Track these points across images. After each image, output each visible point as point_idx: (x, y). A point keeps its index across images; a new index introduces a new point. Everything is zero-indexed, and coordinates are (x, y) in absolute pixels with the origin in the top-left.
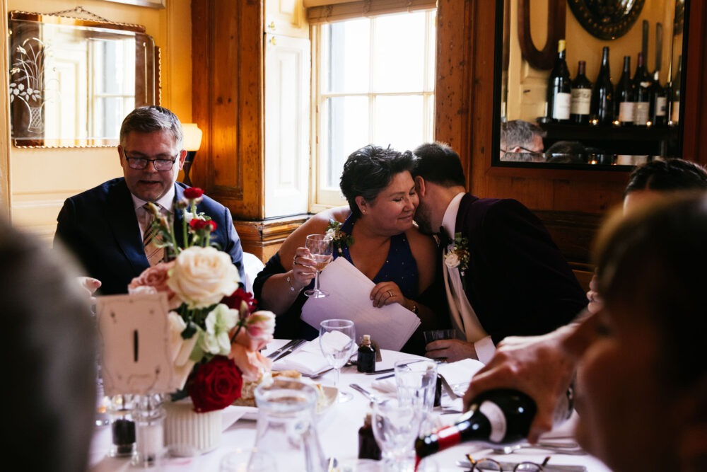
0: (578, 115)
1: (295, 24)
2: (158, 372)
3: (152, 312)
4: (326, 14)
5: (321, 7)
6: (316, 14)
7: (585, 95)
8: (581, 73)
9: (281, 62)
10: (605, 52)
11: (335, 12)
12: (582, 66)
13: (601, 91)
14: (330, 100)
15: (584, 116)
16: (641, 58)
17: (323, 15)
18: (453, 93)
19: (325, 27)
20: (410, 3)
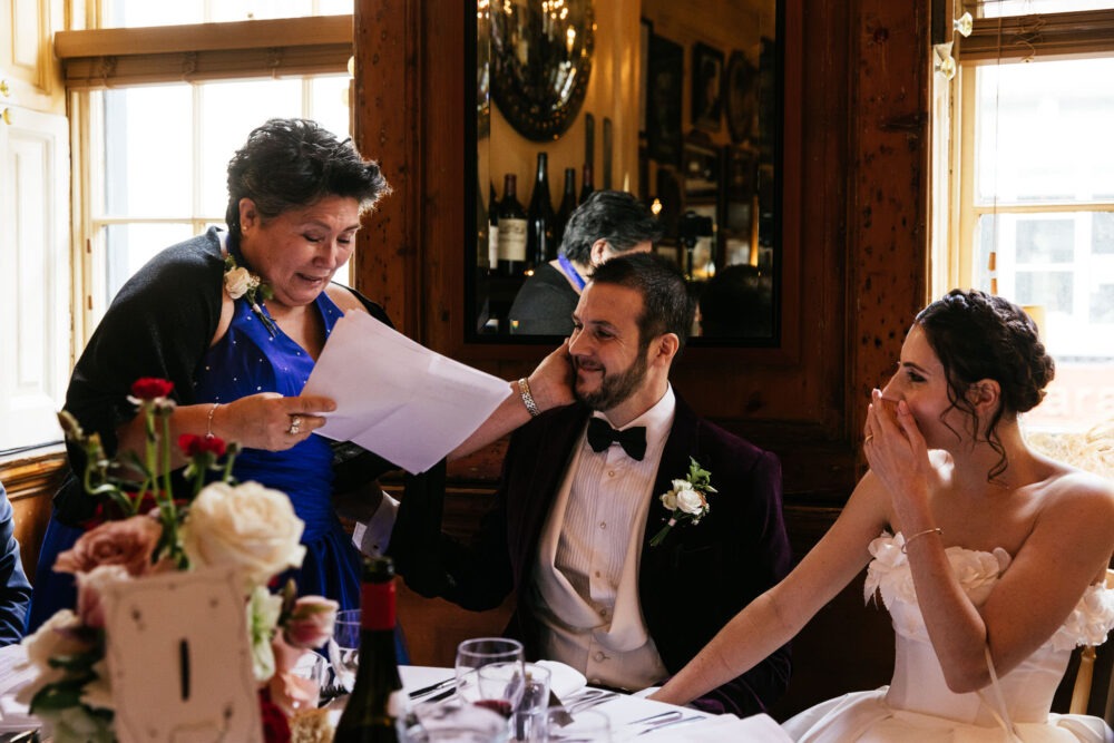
0: (508, 262)
1: (40, 87)
2: (228, 714)
3: (214, 603)
4: (104, 72)
5: (93, 59)
6: (84, 70)
7: (517, 229)
8: (510, 194)
9: (17, 156)
10: (542, 162)
11: (122, 68)
12: (510, 184)
13: (538, 224)
14: (107, 230)
15: (517, 263)
16: (588, 173)
17: (97, 74)
18: (389, 220)
19: (96, 95)
20: (277, 63)
